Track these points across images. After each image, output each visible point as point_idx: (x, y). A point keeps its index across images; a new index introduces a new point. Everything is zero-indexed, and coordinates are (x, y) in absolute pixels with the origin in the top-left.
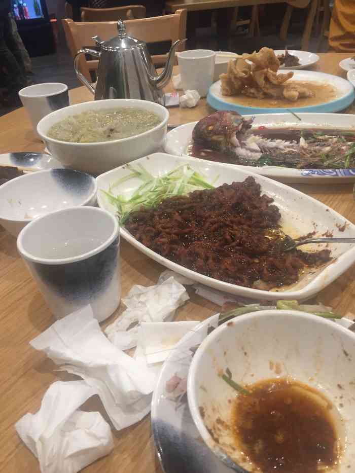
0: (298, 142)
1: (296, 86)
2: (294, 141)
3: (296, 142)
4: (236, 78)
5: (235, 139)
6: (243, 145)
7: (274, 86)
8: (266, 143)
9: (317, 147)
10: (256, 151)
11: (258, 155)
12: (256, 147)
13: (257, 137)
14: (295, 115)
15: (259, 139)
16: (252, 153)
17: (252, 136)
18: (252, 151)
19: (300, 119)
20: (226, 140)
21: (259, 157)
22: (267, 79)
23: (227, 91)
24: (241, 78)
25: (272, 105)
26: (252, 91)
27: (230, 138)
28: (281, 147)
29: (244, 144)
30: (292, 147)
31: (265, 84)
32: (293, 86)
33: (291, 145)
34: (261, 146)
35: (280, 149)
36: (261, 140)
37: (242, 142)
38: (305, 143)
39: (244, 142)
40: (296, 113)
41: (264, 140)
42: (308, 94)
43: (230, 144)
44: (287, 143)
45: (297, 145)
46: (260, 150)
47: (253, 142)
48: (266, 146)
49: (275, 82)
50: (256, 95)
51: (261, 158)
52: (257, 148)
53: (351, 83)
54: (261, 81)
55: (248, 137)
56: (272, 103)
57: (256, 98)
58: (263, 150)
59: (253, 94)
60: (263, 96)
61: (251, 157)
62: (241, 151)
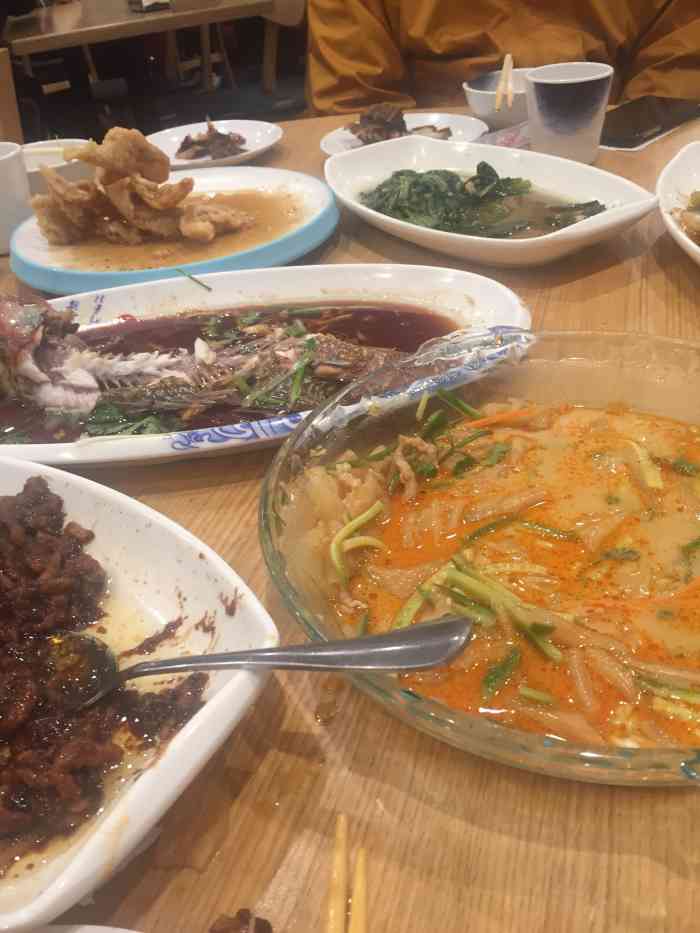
0: (192, 351)
1: (209, 208)
2: (181, 349)
3: (185, 351)
4: (68, 203)
5: (29, 365)
6: (56, 378)
7: (157, 214)
8: (111, 366)
9: (236, 358)
10: (89, 390)
11: (90, 401)
12: (89, 381)
13: (87, 354)
14: (196, 280)
15: (92, 358)
16: (80, 396)
17: (75, 354)
18: (79, 390)
19: (209, 289)
20: (10, 372)
21: (92, 404)
22: (137, 199)
23: (56, 233)
24: (80, 204)
25: (156, 258)
26: (113, 228)
27: (16, 364)
28: (150, 369)
29: (60, 375)
30: (178, 366)
31: (135, 210)
32: (200, 207)
33: (174, 360)
34: (100, 374)
35: (150, 375)
36: (97, 359)
37: (54, 369)
38: (207, 352)
39: (59, 369)
40: (196, 277)
41: (106, 360)
42: (237, 222)
43: (20, 380)
44: (165, 358)
45: (189, 359)
46: (96, 385)
47: (79, 369)
48: (113, 373)
49: (155, 204)
50: (124, 236)
51: (99, 407)
52: (91, 382)
53: (330, 188)
54: (125, 205)
55: (66, 355)
56: (158, 252)
57: (127, 243)
58: (104, 383)
59: (117, 235)
60: (138, 239)
61: (76, 407)
62: (53, 395)
